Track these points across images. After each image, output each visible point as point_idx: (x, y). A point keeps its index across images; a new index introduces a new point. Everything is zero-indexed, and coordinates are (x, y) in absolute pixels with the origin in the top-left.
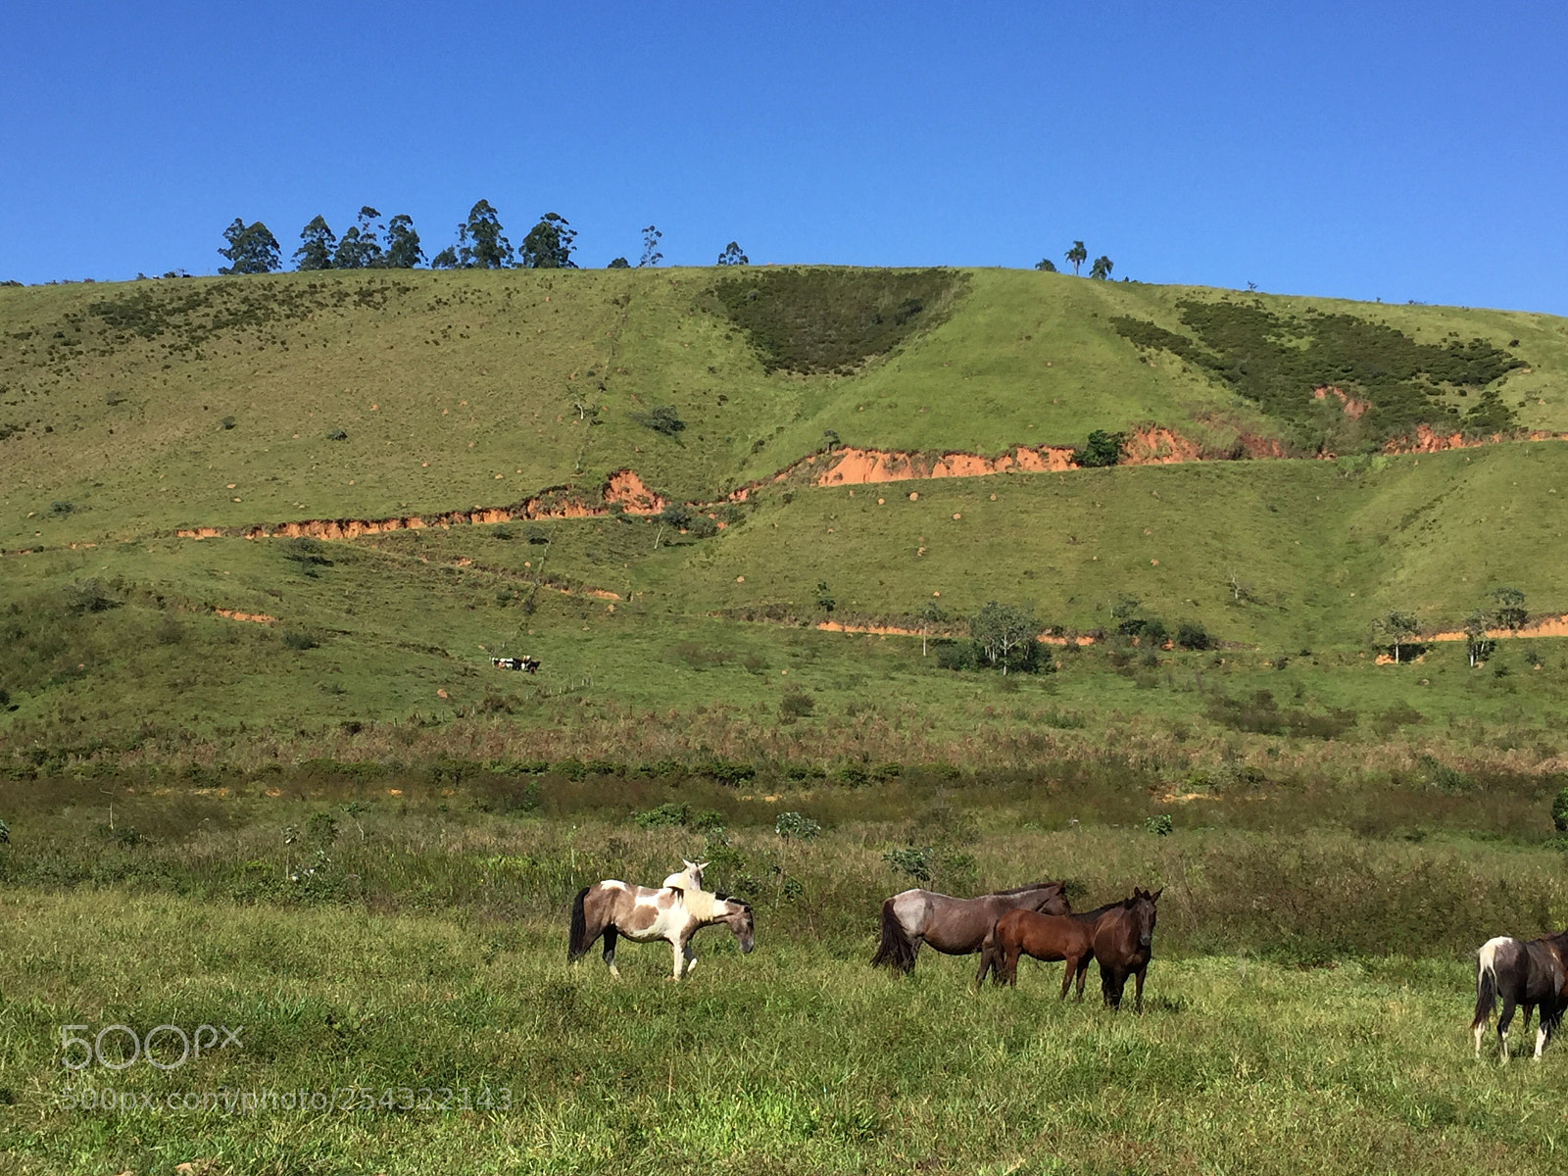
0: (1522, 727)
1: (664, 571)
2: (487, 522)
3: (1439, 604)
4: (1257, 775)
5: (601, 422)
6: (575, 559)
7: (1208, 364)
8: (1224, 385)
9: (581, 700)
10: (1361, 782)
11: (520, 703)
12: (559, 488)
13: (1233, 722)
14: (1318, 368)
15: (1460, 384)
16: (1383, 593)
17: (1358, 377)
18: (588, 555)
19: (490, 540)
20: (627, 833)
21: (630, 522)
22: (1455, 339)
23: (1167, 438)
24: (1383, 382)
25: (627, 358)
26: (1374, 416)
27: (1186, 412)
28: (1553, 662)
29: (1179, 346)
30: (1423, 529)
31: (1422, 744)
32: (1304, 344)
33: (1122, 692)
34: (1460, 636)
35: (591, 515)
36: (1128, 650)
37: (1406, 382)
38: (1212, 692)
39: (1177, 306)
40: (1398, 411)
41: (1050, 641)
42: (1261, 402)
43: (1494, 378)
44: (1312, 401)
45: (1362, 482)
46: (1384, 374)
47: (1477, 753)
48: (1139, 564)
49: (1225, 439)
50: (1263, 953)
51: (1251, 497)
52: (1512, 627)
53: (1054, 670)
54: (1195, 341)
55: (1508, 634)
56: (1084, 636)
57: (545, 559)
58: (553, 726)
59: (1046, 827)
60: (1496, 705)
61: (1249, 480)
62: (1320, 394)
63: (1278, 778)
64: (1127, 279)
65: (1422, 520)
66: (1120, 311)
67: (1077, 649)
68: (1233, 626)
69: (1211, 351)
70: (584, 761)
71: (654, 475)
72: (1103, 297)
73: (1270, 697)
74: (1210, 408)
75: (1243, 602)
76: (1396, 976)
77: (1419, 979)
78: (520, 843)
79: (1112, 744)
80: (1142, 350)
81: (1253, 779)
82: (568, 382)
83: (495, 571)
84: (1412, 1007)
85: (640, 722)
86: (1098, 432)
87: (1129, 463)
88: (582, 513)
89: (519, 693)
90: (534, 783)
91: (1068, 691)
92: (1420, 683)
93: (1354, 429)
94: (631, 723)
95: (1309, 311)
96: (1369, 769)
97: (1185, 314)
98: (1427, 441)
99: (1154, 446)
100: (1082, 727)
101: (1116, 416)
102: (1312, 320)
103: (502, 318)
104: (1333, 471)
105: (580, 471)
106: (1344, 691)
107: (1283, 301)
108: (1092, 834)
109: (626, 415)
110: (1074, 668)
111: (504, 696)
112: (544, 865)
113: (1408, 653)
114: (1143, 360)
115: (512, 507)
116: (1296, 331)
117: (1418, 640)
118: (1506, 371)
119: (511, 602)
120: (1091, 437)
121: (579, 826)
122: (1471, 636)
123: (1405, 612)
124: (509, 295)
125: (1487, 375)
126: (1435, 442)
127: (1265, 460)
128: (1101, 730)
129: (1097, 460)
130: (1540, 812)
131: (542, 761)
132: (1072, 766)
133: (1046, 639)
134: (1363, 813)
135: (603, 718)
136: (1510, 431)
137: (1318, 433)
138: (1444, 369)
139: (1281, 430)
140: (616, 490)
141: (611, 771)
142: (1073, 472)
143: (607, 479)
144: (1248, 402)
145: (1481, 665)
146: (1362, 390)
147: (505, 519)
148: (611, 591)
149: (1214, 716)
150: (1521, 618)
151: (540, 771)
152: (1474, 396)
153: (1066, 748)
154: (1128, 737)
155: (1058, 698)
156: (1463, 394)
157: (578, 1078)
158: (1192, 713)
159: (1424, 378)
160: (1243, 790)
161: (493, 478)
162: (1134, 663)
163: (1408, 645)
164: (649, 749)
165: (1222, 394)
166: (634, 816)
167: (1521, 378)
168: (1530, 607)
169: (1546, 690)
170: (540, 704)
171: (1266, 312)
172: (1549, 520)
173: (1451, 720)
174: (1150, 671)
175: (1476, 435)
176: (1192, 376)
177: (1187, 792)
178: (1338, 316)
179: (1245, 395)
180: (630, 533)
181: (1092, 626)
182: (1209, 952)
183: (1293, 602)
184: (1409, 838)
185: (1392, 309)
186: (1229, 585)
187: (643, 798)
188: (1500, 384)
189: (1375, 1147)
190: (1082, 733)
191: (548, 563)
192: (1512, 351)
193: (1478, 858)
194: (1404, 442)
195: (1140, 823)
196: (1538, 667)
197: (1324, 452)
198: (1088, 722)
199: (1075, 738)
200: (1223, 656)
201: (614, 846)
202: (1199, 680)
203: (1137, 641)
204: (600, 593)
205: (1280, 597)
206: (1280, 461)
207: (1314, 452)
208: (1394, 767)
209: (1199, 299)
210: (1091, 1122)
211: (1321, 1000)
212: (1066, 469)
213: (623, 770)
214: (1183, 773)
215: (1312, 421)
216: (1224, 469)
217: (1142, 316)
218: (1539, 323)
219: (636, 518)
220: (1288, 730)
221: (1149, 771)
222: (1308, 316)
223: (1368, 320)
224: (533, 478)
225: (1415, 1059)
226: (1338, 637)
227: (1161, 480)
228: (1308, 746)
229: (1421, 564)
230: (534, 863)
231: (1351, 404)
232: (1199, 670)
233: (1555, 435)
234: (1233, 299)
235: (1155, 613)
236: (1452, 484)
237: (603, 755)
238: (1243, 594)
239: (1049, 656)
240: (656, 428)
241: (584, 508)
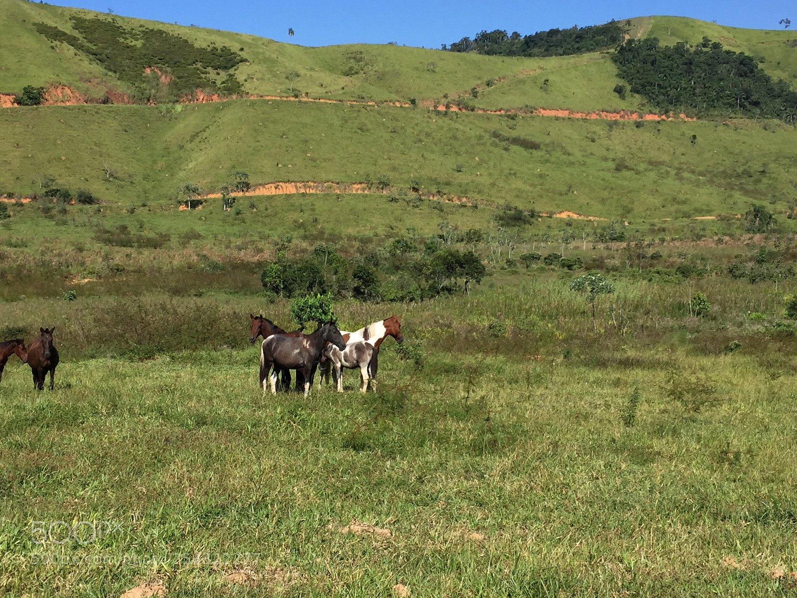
0: (248, 239)
3: (209, 180)
4: (120, 268)
7: (88, 51)
8: (97, 64)
10: (172, 269)
13: (108, 241)
14: (146, 57)
15: (216, 69)
16: (182, 174)
17: (167, 63)
22: (213, 45)
23: (67, 91)
24: (179, 66)
26: (176, 84)
27: (78, 77)
28: (262, 207)
29: (72, 41)
30: (200, 142)
31: (202, 249)
32: (139, 44)
33: (47, 227)
34: (219, 196)
36: (51, 205)
37: (190, 66)
38: (96, 226)
39: (70, 19)
40: (187, 81)
41: (6, 200)
42: (118, 74)
43: (233, 66)
44: (144, 75)
45: (170, 118)
46: (179, 62)
47: (228, 252)
48: (54, 159)
49: (100, 92)
50: (121, 355)
51: (114, 124)
52: (243, 191)
53: (9, 216)
54: (81, 38)
55: (241, 194)
56: (26, 198)
59: (7, 301)
60: (236, 229)
61: (112, 114)
62: (148, 71)
63: (131, 269)
64: (42, 2)
65: (200, 138)
66: (38, 19)
67: (22, 205)
68: (107, 192)
69: (89, 45)
72: (29, 11)
73: (126, 228)
74: (90, 76)
75: (111, 179)
76: (184, 360)
77: (195, 361)
79: (42, 255)
80: (52, 42)
81: (119, 270)
84: (192, 374)
86: (29, 86)
87: (47, 104)
91: (18, 227)
92: (200, 219)
93: (165, 89)
95: (141, 26)
96: (176, 263)
97: (75, 23)
98: (201, 98)
99: (60, 95)
100: (26, 246)
101: (38, 78)
102: (143, 31)
104: (156, 111)
106: (164, 224)
107: (127, 20)
108: (34, 302)
110: (21, 215)
113: (194, 204)
114: (52, 48)
116: (134, 37)
117: (199, 198)
118: (238, 63)
120: (25, 89)
122: (224, 195)
123: (193, 183)
125: (229, 65)
126: (205, 98)
127: (120, 105)
128: (37, 247)
129: (29, 102)
130: (255, 280)
132: (20, 268)
133: (4, 200)
134: (174, 284)
136: (241, 94)
137: (148, 91)
138: (209, 61)
139: (128, 88)
142: (16, 108)
144: (110, 73)
145: (229, 209)
146: (169, 69)
149: (98, 239)
150: (247, 186)
152: (223, 75)
153: (17, 258)
154: (52, 251)
155: (12, 231)
156: (218, 74)
158: (86, 237)
159: (199, 65)
160: (114, 276)
162: (54, 212)
163: (194, 201)
165: (97, 69)
167: (245, 67)
168: (251, 181)
169: (259, 221)
171: (118, 25)
172: (259, 138)
173: (215, 237)
174: (63, 216)
175: (225, 95)
176: (80, 58)
177: (84, 278)
178: (155, 30)
179: (108, 69)
181: (30, 192)
182: (93, 357)
183: (137, 179)
184: (196, 295)
185: (182, 28)
186: (104, 170)
188: (235, 70)
189: (167, 440)
190: (26, 250)
192: (240, 53)
193: (227, 302)
194: (190, 97)
195: (60, 296)
196: (255, 210)
197: (151, 101)
198: (29, 244)
199: (22, 252)
200: (102, 208)
202: (89, 220)
203: (55, 200)
205: (130, 176)
206: (128, 105)
207: (146, 101)
208: (188, 261)
209: (82, 15)
210: (20, 446)
211: (147, 375)
212: (11, 106)
214: (82, 269)
215: (145, 85)
216: (99, 109)
217: (51, 23)
218: (253, 40)
220: (136, 244)
221: (63, 268)
222: (140, 29)
223: (171, 33)
225: (190, 398)
226: (161, 197)
227: (65, 113)
228: (146, 252)
229: (200, 159)
231: (163, 77)
232: (89, 215)
233: (261, 96)
234: (101, 18)
235: (66, 185)
236: (214, 120)
238: (111, 175)
239: (6, 209)
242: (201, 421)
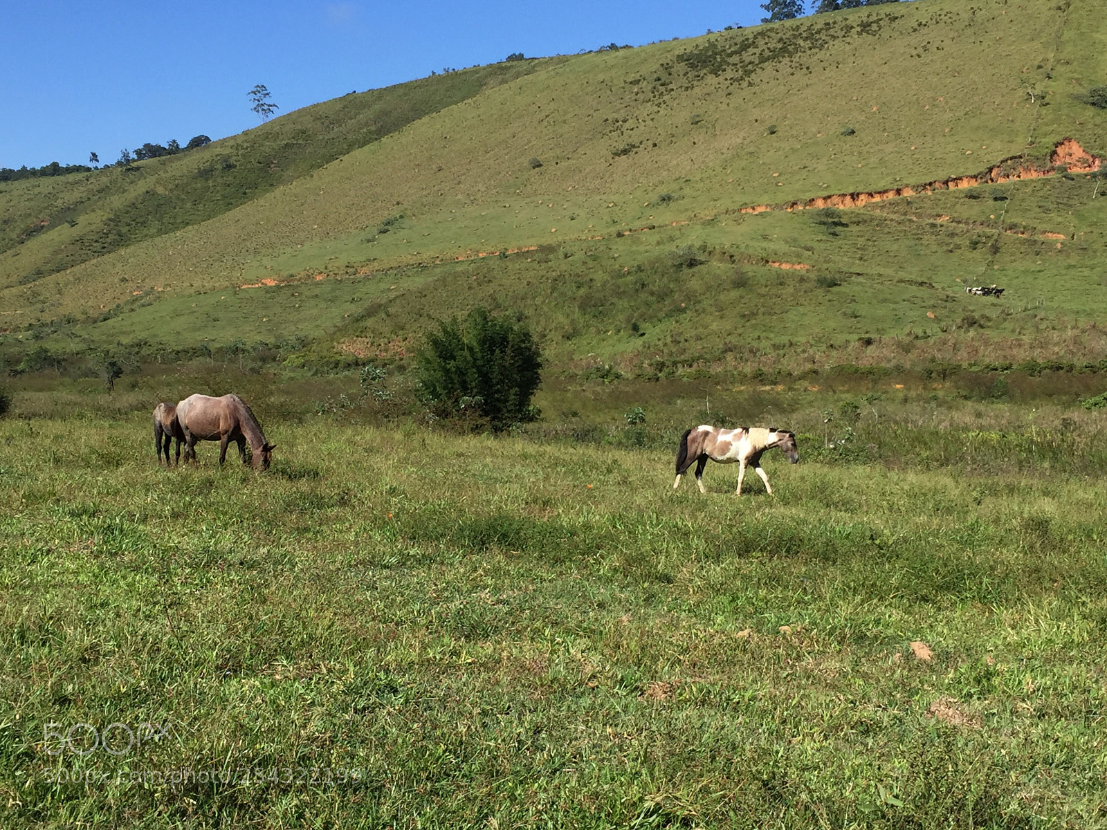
1: (1101, 215)
2: (960, 187)
5: (1048, 104)
6: (1030, 210)
9: (1036, 316)
11: (989, 319)
12: (1015, 157)
18: (1040, 207)
19: (962, 200)
20: (1076, 414)
21: (1073, 179)
25: (1068, 52)
35: (1042, 176)
57: (1006, 212)
58: (1015, 336)
70: (1040, 361)
71: (1092, 140)
78: (993, 422)
82: (1022, 75)
83: (967, 223)
85: (1084, 331)
88: (1034, 175)
89: (987, 312)
90: (1002, 378)
94: (1076, 332)
103: (969, 31)
105: (1032, 143)
109: (1070, 96)
111: (976, 315)
112: (1012, 437)
115: (979, 174)
119: (980, 246)
121: (1037, 409)
124: (974, 12)
131: (1008, 362)
135: (1054, 328)
140: (1061, 155)
141: (1062, 368)
143: (1053, 148)
147: (974, 184)
148: (1058, 233)
151: (1006, 369)
157: (1055, 585)
161: (964, 154)
164: (1091, 351)
166: (1080, 402)
170: (1005, 320)
180: (1073, 188)
187: (1088, 388)
191: (1008, 215)
201: (1066, 423)
204: (1050, 234)
213: (1071, 368)
219: (1078, 176)
224: (996, 151)
230: (1004, 436)
237: (1055, 357)
240: (1093, 104)
241: (1036, 171)
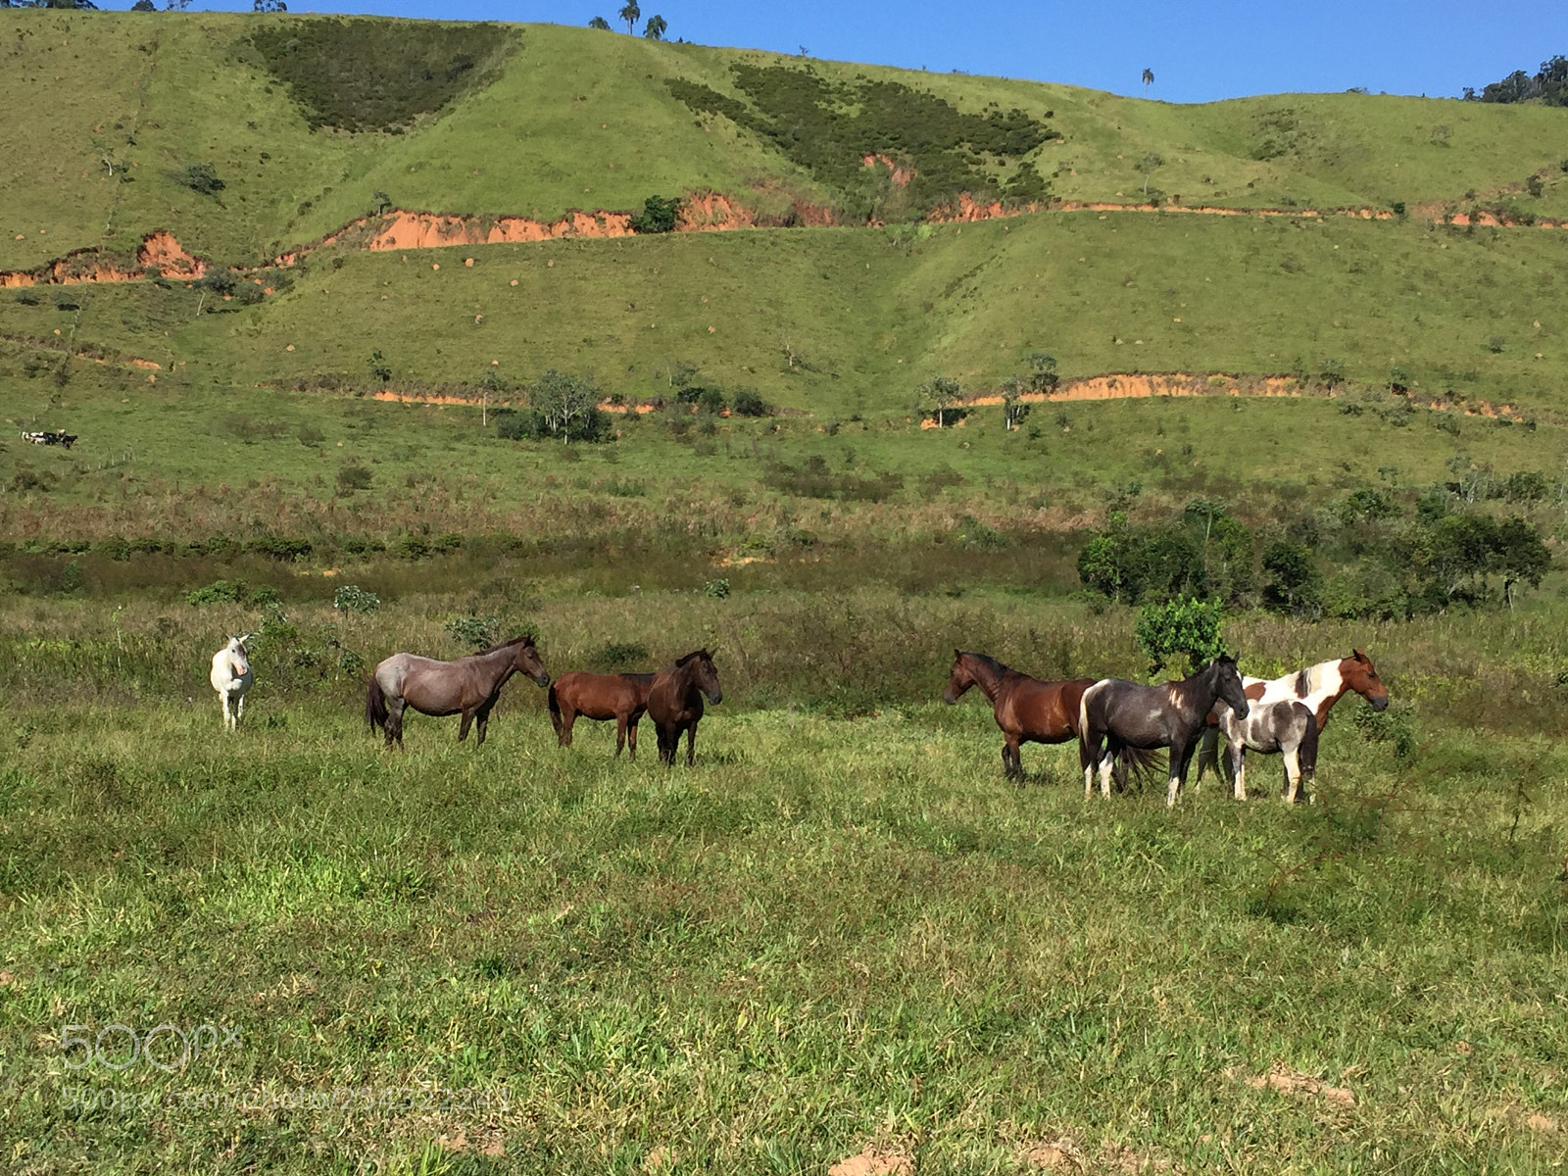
0: (1052, 486)
1: (208, 339)
2: (8, 286)
3: (980, 371)
4: (810, 538)
5: (132, 180)
6: (111, 327)
7: (762, 129)
8: (778, 152)
9: (122, 476)
10: (907, 542)
11: (55, 479)
12: (88, 250)
13: (789, 487)
14: (867, 135)
15: (999, 154)
16: (927, 359)
17: (905, 145)
18: (125, 323)
19: (12, 306)
20: (178, 612)
21: (169, 288)
22: (994, 109)
23: (722, 204)
24: (928, 151)
25: (157, 111)
26: (921, 185)
27: (741, 177)
28: (1081, 424)
29: (733, 110)
30: (964, 296)
31: (963, 505)
32: (854, 111)
33: (681, 459)
34: (997, 401)
35: (126, 279)
36: (687, 418)
37: (949, 151)
38: (768, 458)
39: (731, 69)
40: (942, 180)
41: (610, 409)
42: (814, 169)
43: (1030, 148)
44: (862, 169)
45: (909, 251)
46: (929, 143)
47: (1012, 512)
48: (696, 331)
49: (780, 206)
50: (811, 706)
51: (804, 264)
52: (1045, 391)
53: (615, 439)
54: (749, 105)
55: (1041, 398)
56: (644, 404)
57: (77, 326)
58: (93, 503)
59: (608, 595)
60: (1030, 466)
61: (803, 246)
62: (870, 162)
63: (831, 540)
64: (681, 40)
65: (964, 288)
66: (674, 73)
67: (637, 417)
68: (788, 393)
69: (764, 116)
70: (129, 539)
71: (194, 237)
72: (658, 58)
73: (823, 462)
74: (764, 175)
75: (796, 369)
76: (932, 721)
77: (951, 723)
78: (60, 626)
79: (671, 511)
80: (697, 114)
81: (807, 542)
82: (93, 135)
83: (20, 339)
84: (945, 748)
85: (188, 498)
86: (654, 197)
87: (686, 229)
88: (115, 278)
89: (52, 469)
90: (74, 562)
91: (629, 458)
92: (961, 446)
93: (900, 197)
94: (177, 498)
95: (858, 78)
96: (914, 530)
97: (738, 77)
98: (969, 210)
99: (710, 212)
100: (642, 495)
101: (673, 180)
102: (862, 87)
103: (15, 63)
104: (882, 238)
105: (111, 232)
106: (892, 455)
107: (832, 67)
108: (655, 601)
109: (160, 172)
110: (634, 436)
111: (37, 473)
112: (89, 647)
113: (951, 417)
114: (698, 124)
115: (37, 270)
116: (846, 98)
117: (960, 405)
118: (1041, 142)
119: (39, 373)
120: (648, 202)
121: (125, 606)
122: (1008, 400)
123: (948, 377)
124: (21, 37)
125: (1024, 146)
126: (976, 211)
127: (818, 227)
128: (662, 497)
129: (654, 225)
130: (1066, 568)
131: (82, 540)
132: (632, 534)
133: (606, 407)
134: (908, 572)
135: (147, 494)
136: (1045, 201)
137: (868, 201)
138: (984, 138)
139: (832, 197)
140: (152, 253)
141: (159, 549)
142: (630, 238)
143: (141, 242)
144: (800, 169)
145: (1017, 428)
146: (908, 158)
147: (29, 283)
148: (151, 361)
149: (769, 482)
150: (1052, 382)
151: (81, 550)
152: (1012, 165)
153: (627, 515)
154: (688, 504)
155: (619, 466)
156: (1002, 164)
157: (117, 855)
158: (750, 480)
159: (966, 147)
160: (797, 553)
161: (14, 238)
162: (693, 431)
163: (951, 410)
164: (198, 525)
165: (775, 161)
166: (184, 595)
167: (1055, 148)
168: (1062, 371)
169: (1074, 451)
170: (78, 480)
171: (818, 78)
172: (1078, 288)
173: (989, 481)
174: (709, 438)
175: (1014, 205)
176: (745, 142)
177: (744, 555)
178: (886, 83)
179: (797, 161)
180: (170, 299)
181: (652, 394)
182: (761, 707)
183: (843, 369)
184: (949, 594)
185: (936, 78)
186: (784, 352)
187: (193, 576)
188: (1036, 155)
189: (904, 876)
190: (642, 501)
191: (80, 331)
192: (1046, 122)
193: (1011, 609)
194: (947, 211)
195: (700, 588)
196: (1067, 430)
197: (873, 220)
198: (648, 490)
199: (636, 505)
200: (778, 423)
201: (164, 625)
202: (755, 446)
203: (696, 408)
204: (140, 362)
205: (832, 364)
206: (831, 229)
207: (864, 220)
208: (937, 527)
209: (752, 62)
210: (641, 869)
211: (862, 746)
212: (624, 235)
213: (171, 548)
214: (741, 538)
215: (862, 188)
216: (777, 236)
217: (696, 79)
218: (1072, 94)
219: (176, 283)
220: (839, 494)
221: (707, 536)
222: (859, 82)
223: (914, 89)
224: (60, 239)
225: (945, 795)
226: (887, 402)
227: (717, 246)
228: (858, 509)
229: (963, 332)
230: (77, 646)
231: (898, 172)
232: (755, 437)
233: (1085, 205)
234: (787, 64)
235: (713, 381)
236: (993, 252)
237: (150, 533)
238: (797, 362)
239: (609, 425)
240: (194, 187)
241: (118, 271)
242: (967, 843)
